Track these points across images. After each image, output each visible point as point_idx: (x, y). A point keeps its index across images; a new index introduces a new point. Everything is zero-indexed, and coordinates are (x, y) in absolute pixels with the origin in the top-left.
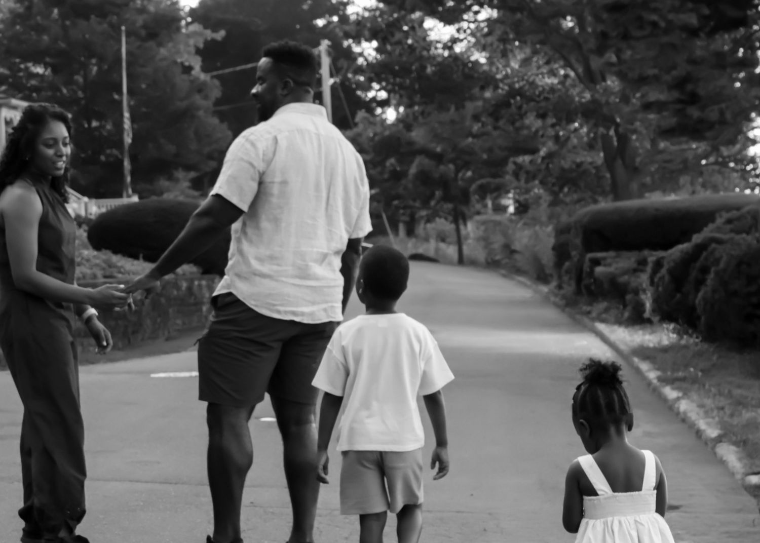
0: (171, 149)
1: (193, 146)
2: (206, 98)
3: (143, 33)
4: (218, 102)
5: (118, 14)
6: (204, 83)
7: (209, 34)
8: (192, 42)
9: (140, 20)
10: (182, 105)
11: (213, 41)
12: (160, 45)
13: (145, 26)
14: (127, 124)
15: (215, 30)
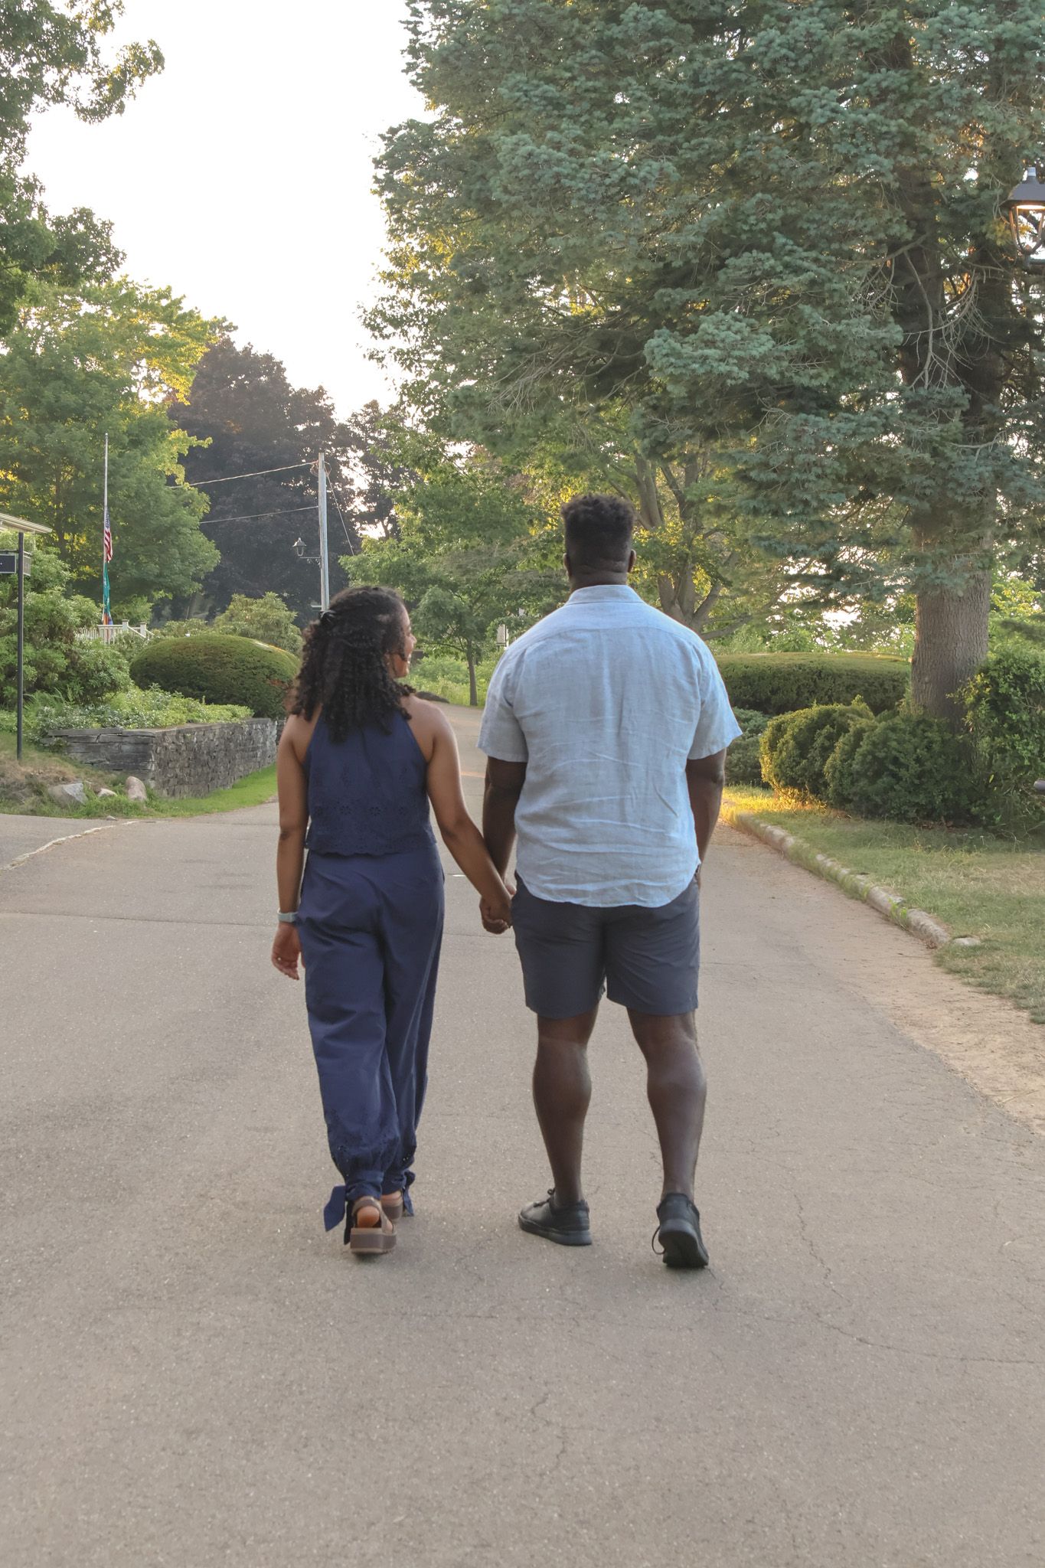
0: (153, 568)
1: (177, 566)
2: (193, 513)
3: (126, 440)
4: (206, 517)
5: (99, 418)
6: (192, 497)
7: (194, 441)
8: (174, 449)
9: (124, 425)
10: (168, 520)
11: (199, 447)
12: (145, 453)
13: (128, 433)
14: (107, 540)
15: (201, 437)
